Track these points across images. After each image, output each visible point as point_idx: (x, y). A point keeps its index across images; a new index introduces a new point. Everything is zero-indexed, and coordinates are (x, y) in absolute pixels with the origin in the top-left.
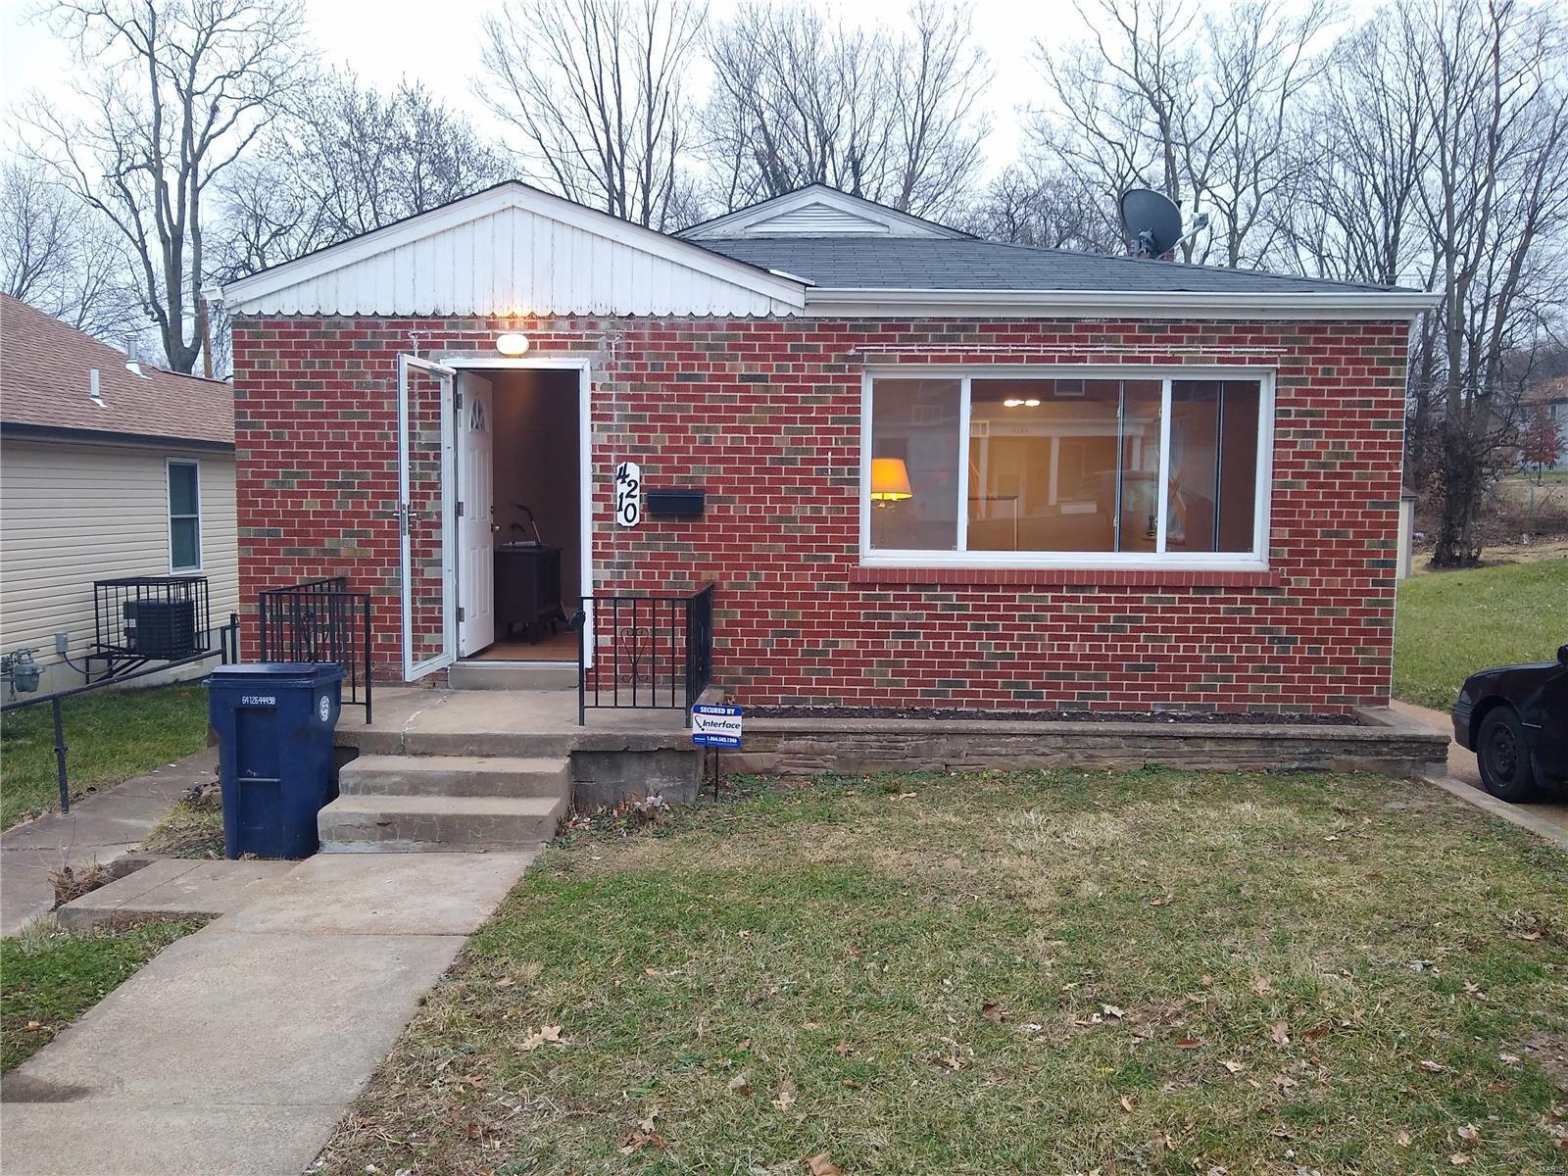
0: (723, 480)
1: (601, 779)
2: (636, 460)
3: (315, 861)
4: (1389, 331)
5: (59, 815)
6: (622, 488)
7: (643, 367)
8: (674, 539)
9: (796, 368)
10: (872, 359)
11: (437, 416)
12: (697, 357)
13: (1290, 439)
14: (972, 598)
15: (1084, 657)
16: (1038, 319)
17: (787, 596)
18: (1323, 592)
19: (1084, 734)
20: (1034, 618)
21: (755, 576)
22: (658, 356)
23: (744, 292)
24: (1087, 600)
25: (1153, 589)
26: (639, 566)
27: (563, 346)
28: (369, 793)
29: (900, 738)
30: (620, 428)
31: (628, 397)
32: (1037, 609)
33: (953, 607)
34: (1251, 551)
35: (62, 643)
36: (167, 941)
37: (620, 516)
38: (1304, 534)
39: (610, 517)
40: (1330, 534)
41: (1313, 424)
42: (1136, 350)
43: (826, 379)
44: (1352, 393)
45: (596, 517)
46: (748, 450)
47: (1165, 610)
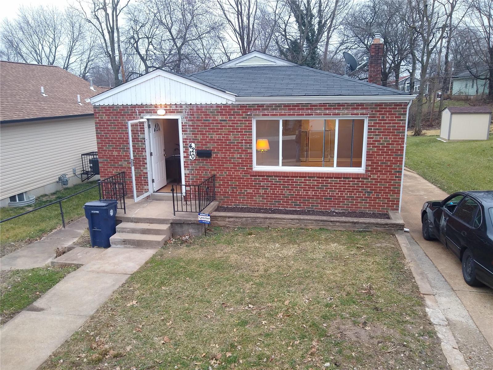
0: (216, 148)
1: (178, 229)
2: (194, 142)
3: (109, 249)
4: (401, 106)
5: (63, 229)
6: (191, 150)
7: (194, 118)
8: (204, 163)
9: (234, 118)
10: (254, 115)
11: (144, 131)
12: (208, 115)
13: (372, 136)
14: (282, 179)
15: (312, 195)
16: (299, 104)
17: (234, 178)
18: (380, 179)
19: (303, 219)
20: (299, 185)
21: (225, 173)
22: (198, 115)
23: (220, 97)
24: (313, 180)
25: (332, 178)
26: (196, 170)
27: (174, 112)
28: (123, 232)
29: (257, 219)
30: (189, 134)
31: (191, 126)
32: (300, 182)
33: (277, 182)
34: (361, 167)
35: (74, 171)
36: (69, 272)
37: (191, 156)
38: (375, 163)
39: (188, 157)
40: (383, 163)
41: (378, 132)
42: (327, 112)
43: (242, 121)
44: (390, 123)
45: (184, 157)
46: (222, 140)
47: (335, 183)
